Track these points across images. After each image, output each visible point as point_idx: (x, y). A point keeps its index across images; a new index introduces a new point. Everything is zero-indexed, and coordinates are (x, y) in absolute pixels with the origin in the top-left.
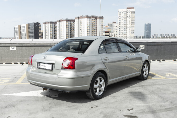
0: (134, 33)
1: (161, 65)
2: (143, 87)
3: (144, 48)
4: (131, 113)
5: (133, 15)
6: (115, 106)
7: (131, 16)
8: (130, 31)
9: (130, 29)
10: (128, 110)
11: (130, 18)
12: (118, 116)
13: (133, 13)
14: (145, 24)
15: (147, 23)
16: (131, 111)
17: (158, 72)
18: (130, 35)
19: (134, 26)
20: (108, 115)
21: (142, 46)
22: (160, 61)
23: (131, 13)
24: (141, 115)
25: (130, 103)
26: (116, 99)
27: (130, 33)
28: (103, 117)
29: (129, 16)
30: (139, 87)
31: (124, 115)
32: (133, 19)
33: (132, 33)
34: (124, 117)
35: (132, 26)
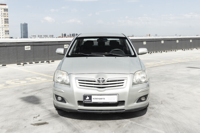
0: (8, 34)
1: (51, 66)
2: (41, 91)
3: (30, 49)
4: (39, 120)
5: (6, 13)
6: (17, 117)
7: (4, 14)
8: (4, 31)
9: (4, 29)
10: (34, 117)
11: (3, 16)
12: (25, 127)
13: (6, 10)
14: (21, 24)
15: (23, 23)
16: (39, 118)
17: (51, 74)
18: (4, 36)
19: (8, 26)
20: (11, 128)
21: (27, 47)
22: (49, 62)
23: (3, 10)
24: (51, 120)
25: (33, 110)
26: (15, 109)
27: (4, 33)
28: (7, 132)
29: (2, 14)
30: (37, 92)
31: (31, 124)
32: (6, 17)
33: (6, 34)
34: (33, 126)
35: (6, 26)
